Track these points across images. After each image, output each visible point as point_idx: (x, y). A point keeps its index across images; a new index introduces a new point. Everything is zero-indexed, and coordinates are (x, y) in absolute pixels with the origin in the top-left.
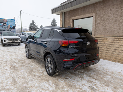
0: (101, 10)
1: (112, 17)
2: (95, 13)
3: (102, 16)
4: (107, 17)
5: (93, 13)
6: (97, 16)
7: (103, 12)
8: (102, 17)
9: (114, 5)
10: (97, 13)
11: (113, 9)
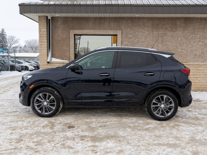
0: (129, 30)
1: (144, 40)
2: (121, 31)
3: (131, 36)
4: (137, 39)
5: (118, 31)
6: (124, 36)
7: (132, 32)
8: (130, 38)
9: (145, 26)
10: (123, 32)
11: (144, 31)
